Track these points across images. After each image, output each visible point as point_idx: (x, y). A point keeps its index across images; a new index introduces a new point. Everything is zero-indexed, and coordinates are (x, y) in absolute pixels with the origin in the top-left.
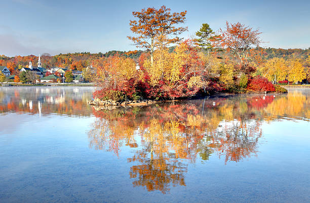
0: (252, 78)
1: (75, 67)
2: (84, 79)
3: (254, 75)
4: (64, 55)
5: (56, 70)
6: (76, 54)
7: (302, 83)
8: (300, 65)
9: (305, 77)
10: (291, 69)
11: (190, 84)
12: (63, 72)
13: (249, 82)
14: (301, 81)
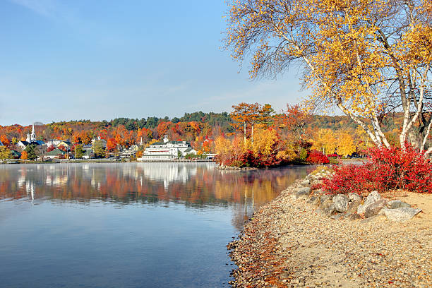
0: (309, 152)
1: (79, 139)
2: (95, 154)
3: (311, 149)
4: (58, 124)
5: (55, 143)
6: (72, 122)
7: (351, 157)
8: (349, 137)
9: (354, 150)
10: (340, 141)
11: (278, 156)
12: (66, 145)
13: (308, 155)
14: (351, 155)
